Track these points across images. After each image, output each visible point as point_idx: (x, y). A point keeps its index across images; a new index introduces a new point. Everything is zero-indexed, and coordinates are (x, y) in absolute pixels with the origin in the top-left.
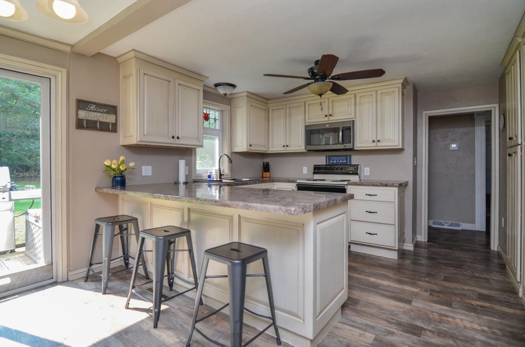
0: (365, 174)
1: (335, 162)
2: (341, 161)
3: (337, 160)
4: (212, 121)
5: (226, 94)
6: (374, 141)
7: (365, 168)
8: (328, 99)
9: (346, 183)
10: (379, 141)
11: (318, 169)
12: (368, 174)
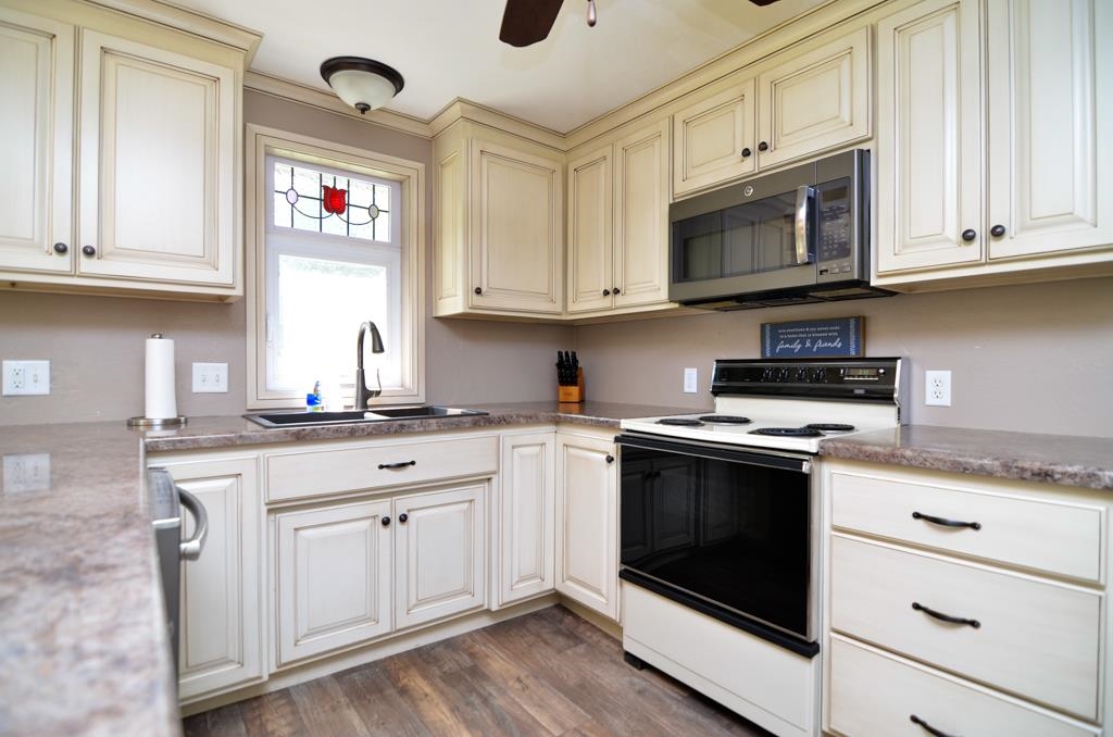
0: (931, 400)
1: (797, 347)
2: (820, 344)
3: (803, 342)
4: (356, 215)
5: (364, 108)
6: (968, 237)
7: (931, 375)
8: (756, 80)
9: (810, 445)
10: (997, 232)
11: (735, 379)
12: (946, 400)
